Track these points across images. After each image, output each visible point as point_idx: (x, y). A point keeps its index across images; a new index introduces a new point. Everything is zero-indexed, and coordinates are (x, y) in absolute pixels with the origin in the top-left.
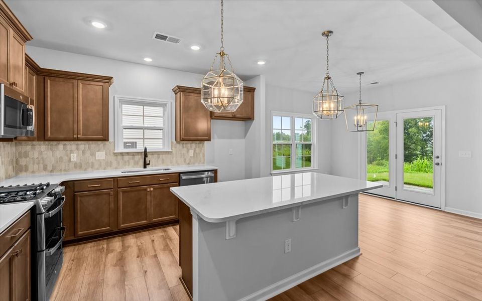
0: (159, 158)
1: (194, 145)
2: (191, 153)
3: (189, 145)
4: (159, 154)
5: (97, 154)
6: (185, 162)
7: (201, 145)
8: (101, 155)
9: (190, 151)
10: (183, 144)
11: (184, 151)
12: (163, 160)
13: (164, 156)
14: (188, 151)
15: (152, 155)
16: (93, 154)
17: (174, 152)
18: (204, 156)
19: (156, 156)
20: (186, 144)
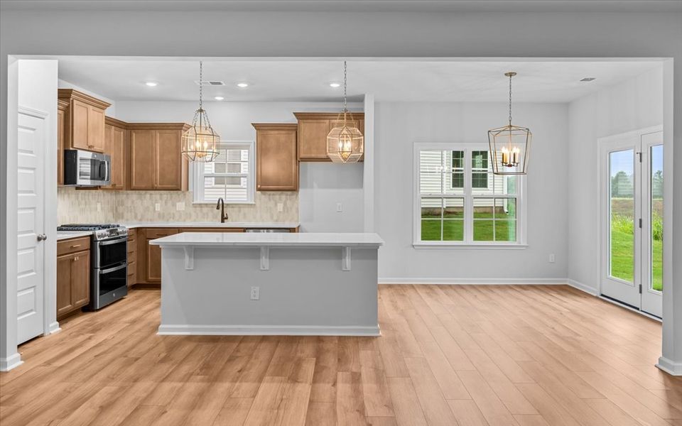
0: (240, 211)
1: (284, 197)
2: (280, 207)
3: (278, 197)
4: (240, 207)
5: (178, 204)
6: (272, 217)
7: (294, 196)
8: (181, 206)
9: (278, 204)
10: (270, 195)
11: (271, 204)
12: (245, 214)
13: (246, 210)
14: (276, 205)
15: (232, 207)
16: (174, 205)
17: (258, 205)
18: (297, 211)
19: (236, 209)
20: (273, 195)
